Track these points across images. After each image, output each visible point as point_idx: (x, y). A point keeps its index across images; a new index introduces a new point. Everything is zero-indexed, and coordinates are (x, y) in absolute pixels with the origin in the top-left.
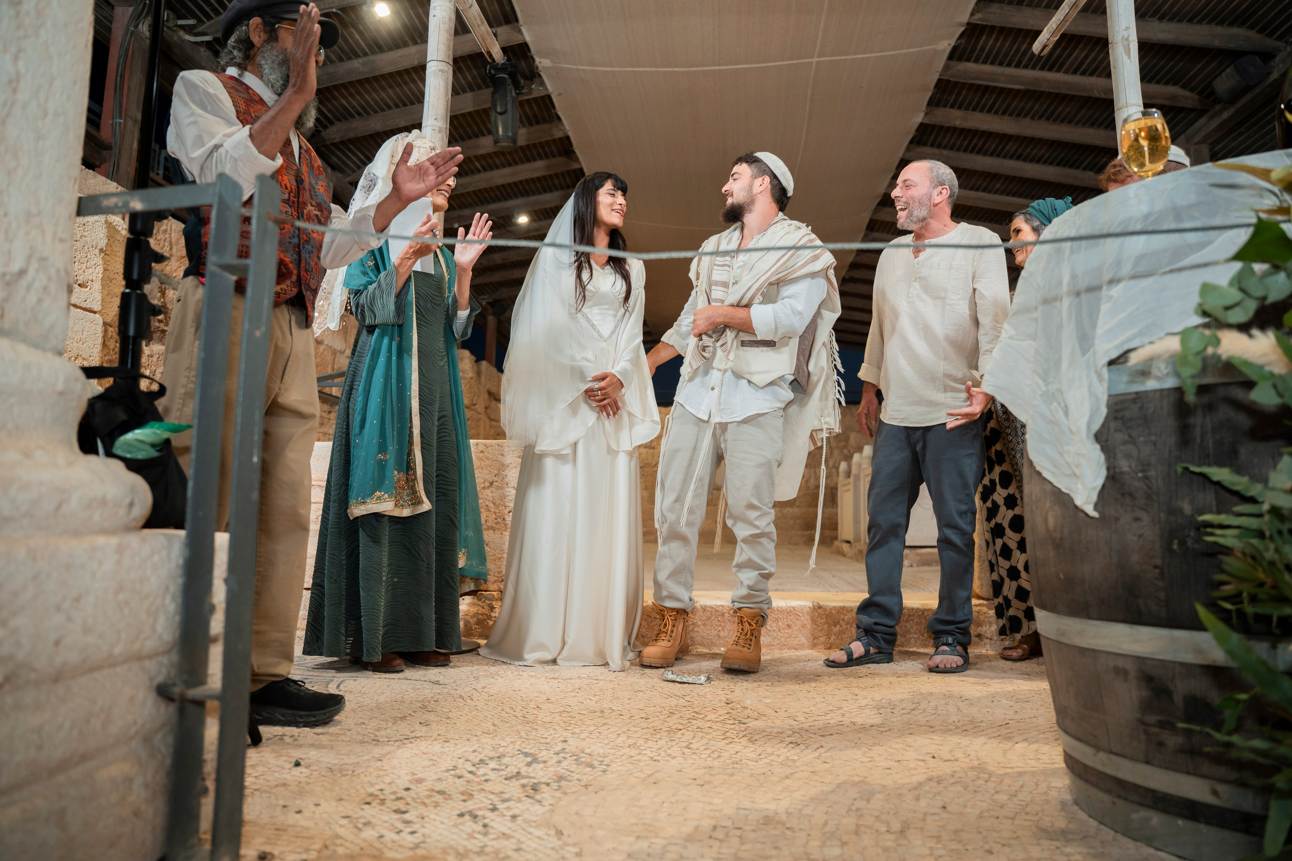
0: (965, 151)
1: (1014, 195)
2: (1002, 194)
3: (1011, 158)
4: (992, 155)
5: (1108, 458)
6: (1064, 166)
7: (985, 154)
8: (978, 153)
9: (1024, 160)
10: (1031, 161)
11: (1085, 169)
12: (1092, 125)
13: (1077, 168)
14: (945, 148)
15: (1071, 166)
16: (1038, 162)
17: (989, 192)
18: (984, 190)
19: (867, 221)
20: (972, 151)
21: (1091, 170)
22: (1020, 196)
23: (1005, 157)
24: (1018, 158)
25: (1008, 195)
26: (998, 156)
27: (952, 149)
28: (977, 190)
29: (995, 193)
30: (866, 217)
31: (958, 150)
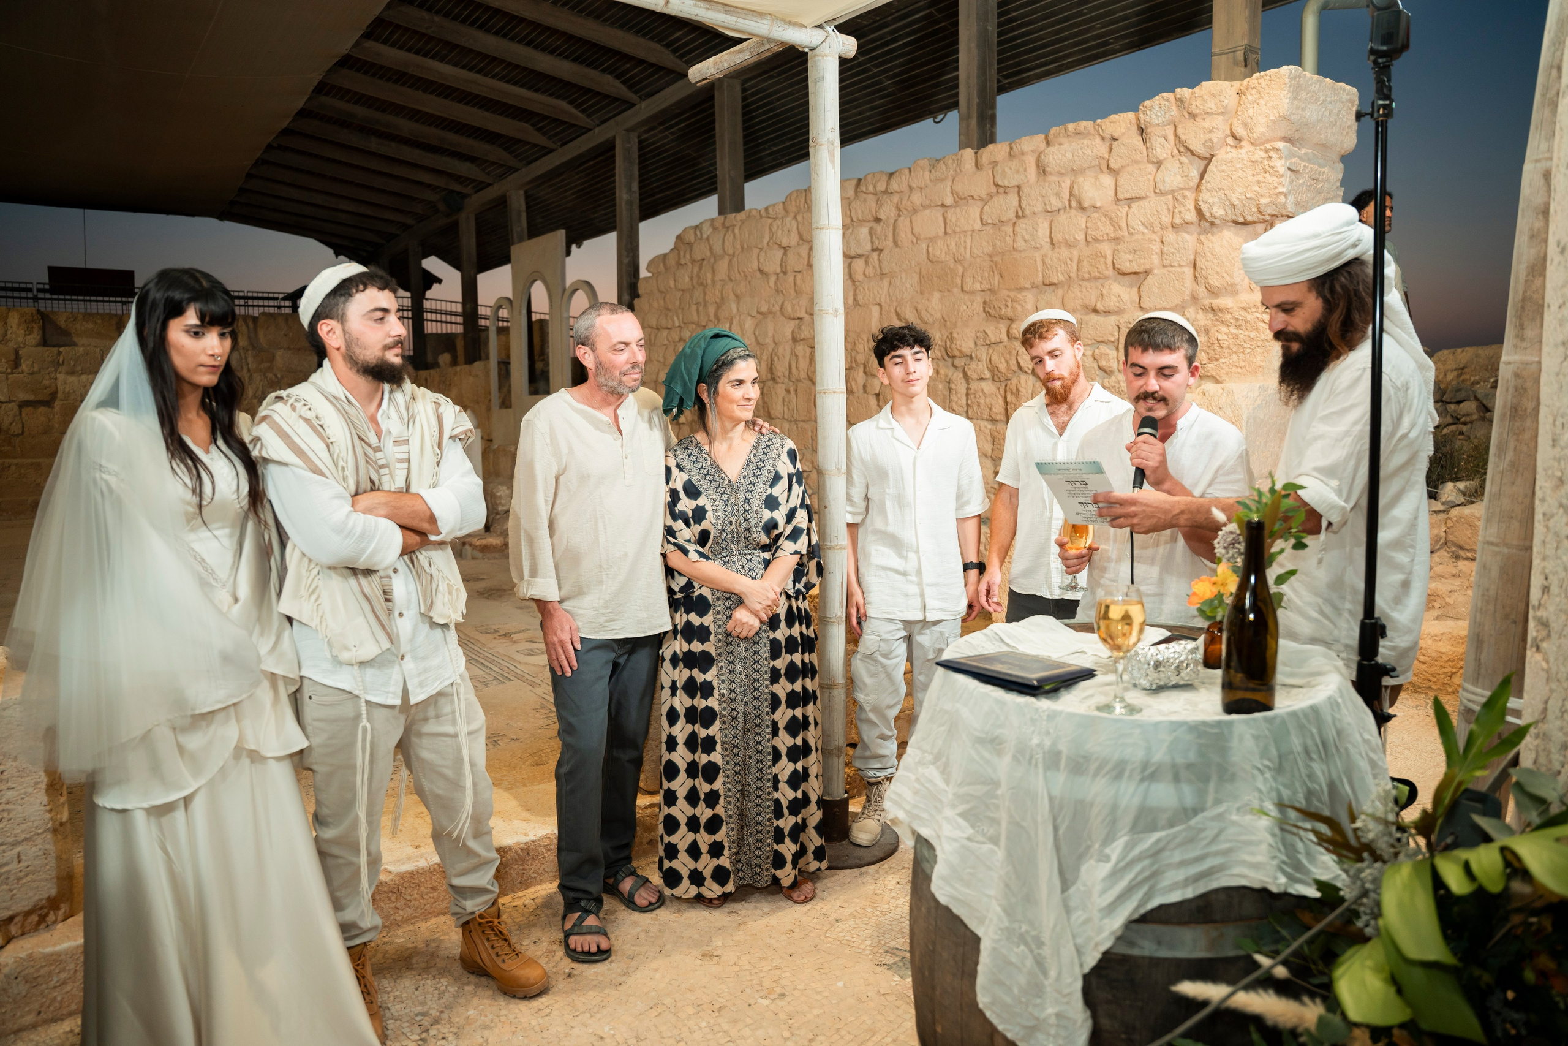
0: (463, 22)
1: (515, 84)
2: (500, 79)
3: (520, 42)
4: (497, 33)
5: (1094, 1017)
6: (581, 63)
7: (488, 31)
8: (480, 27)
9: (536, 47)
10: (543, 50)
11: (604, 71)
12: (621, 27)
13: (595, 68)
14: (437, 13)
15: (588, 65)
16: (552, 52)
17: (486, 75)
18: (479, 72)
19: (316, 83)
20: (472, 24)
21: (611, 73)
22: (522, 86)
23: (512, 39)
24: (528, 44)
25: (508, 82)
26: (505, 36)
27: (446, 15)
28: (470, 70)
29: (493, 77)
30: (316, 78)
31: (455, 19)
